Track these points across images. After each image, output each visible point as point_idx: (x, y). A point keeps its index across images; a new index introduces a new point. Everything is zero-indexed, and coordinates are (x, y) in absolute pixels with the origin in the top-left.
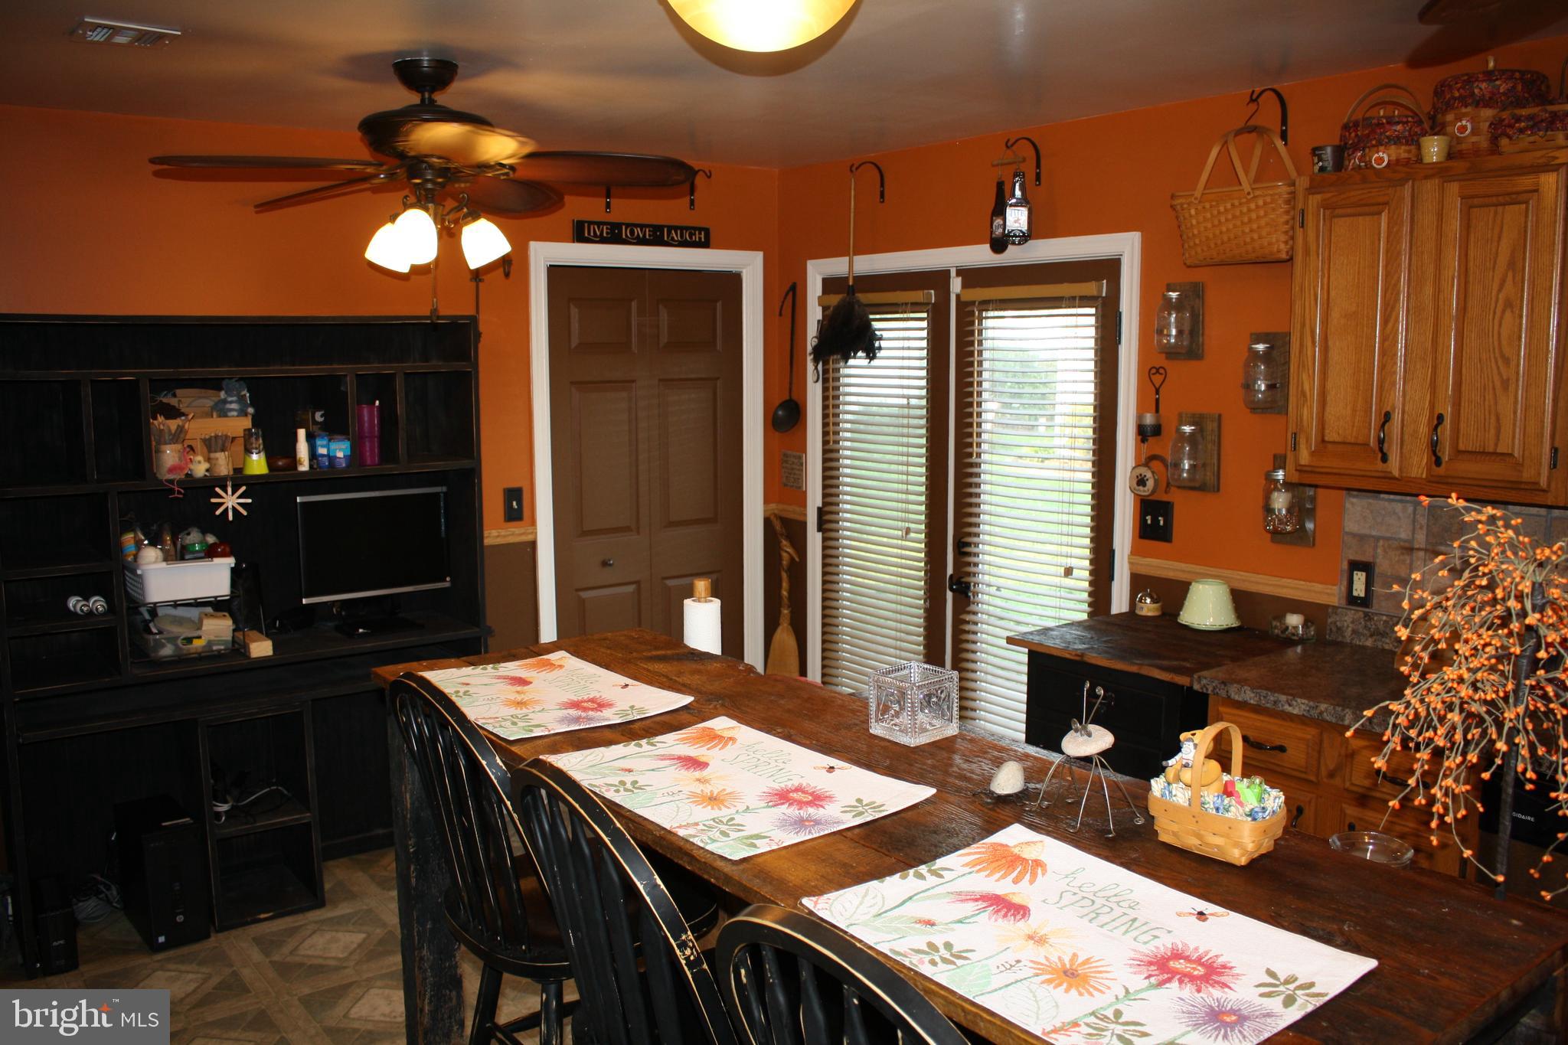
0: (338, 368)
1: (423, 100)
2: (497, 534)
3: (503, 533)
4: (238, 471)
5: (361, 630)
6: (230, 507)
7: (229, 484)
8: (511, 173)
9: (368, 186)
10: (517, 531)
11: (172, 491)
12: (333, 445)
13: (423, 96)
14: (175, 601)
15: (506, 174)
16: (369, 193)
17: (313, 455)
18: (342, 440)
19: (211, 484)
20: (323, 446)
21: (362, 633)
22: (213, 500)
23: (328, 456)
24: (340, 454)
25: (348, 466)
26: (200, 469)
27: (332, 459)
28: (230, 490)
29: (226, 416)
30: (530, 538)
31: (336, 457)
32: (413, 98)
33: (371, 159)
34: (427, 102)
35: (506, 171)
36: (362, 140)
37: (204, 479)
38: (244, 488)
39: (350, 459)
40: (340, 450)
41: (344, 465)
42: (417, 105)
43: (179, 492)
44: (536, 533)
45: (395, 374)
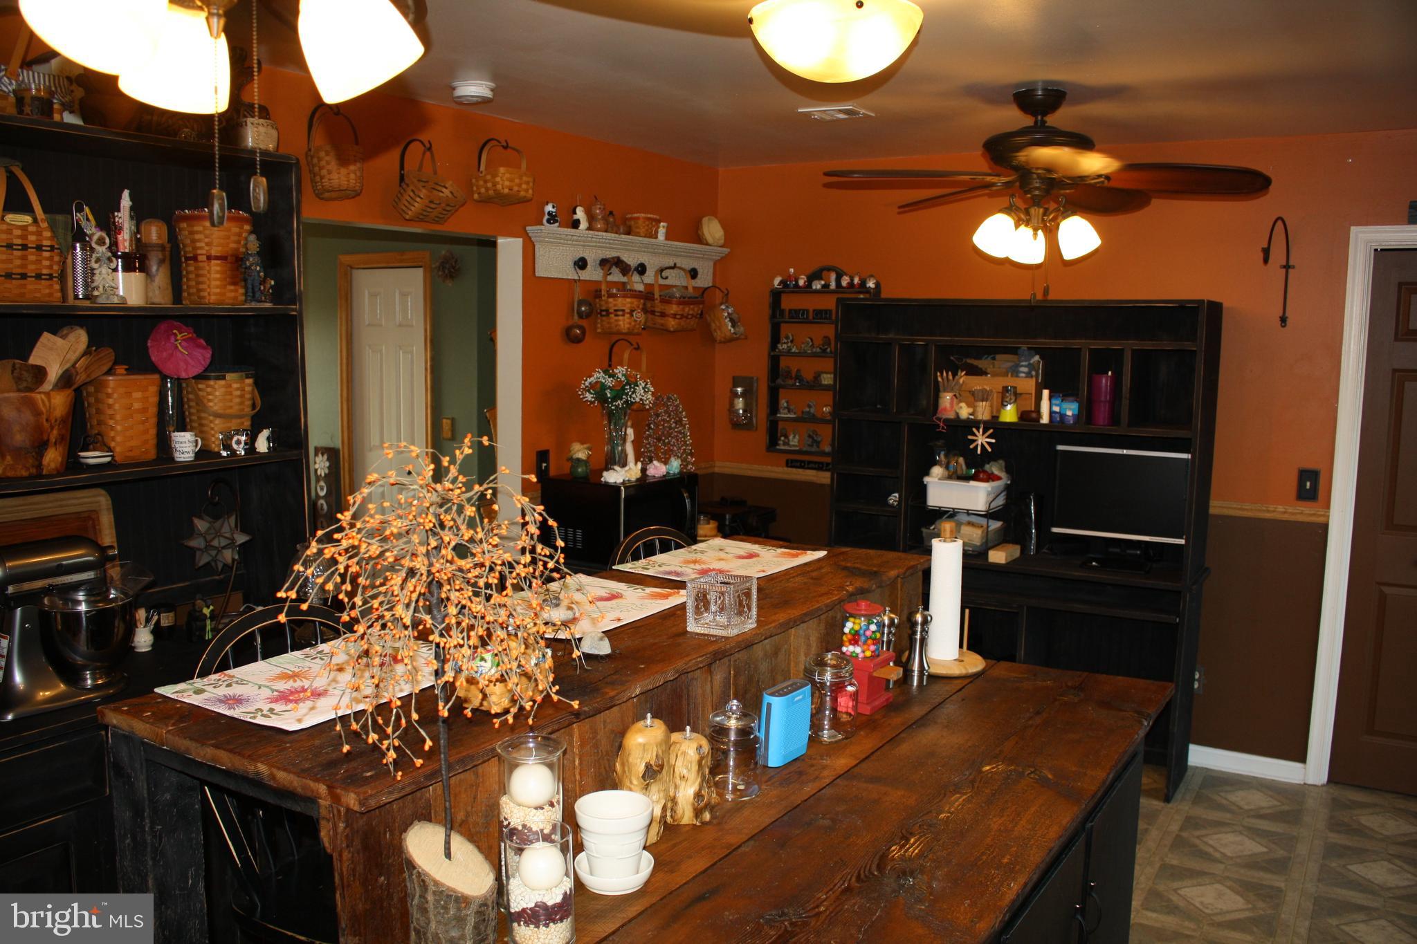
0: (1075, 343)
1: (1036, 122)
2: (1283, 510)
3: (1290, 510)
4: (995, 417)
5: (1094, 563)
6: (980, 443)
7: (982, 426)
8: (1106, 181)
9: (987, 191)
10: (1307, 511)
11: (938, 426)
12: (1065, 405)
13: (1036, 118)
14: (968, 510)
15: (1103, 182)
16: (986, 198)
17: (1051, 413)
18: (1073, 401)
19: (968, 426)
20: (1056, 405)
21: (1095, 566)
22: (970, 437)
23: (1059, 413)
24: (1069, 413)
25: (1075, 423)
26: (964, 412)
27: (1062, 416)
28: (981, 430)
29: (1017, 376)
30: (1321, 520)
31: (1065, 415)
32: (1028, 121)
33: (989, 171)
34: (1039, 124)
35: (1102, 179)
36: (983, 155)
37: (968, 420)
38: (991, 431)
39: (1077, 417)
40: (1070, 409)
41: (1072, 422)
42: (1030, 127)
43: (943, 428)
44: (1328, 516)
45: (1123, 349)
